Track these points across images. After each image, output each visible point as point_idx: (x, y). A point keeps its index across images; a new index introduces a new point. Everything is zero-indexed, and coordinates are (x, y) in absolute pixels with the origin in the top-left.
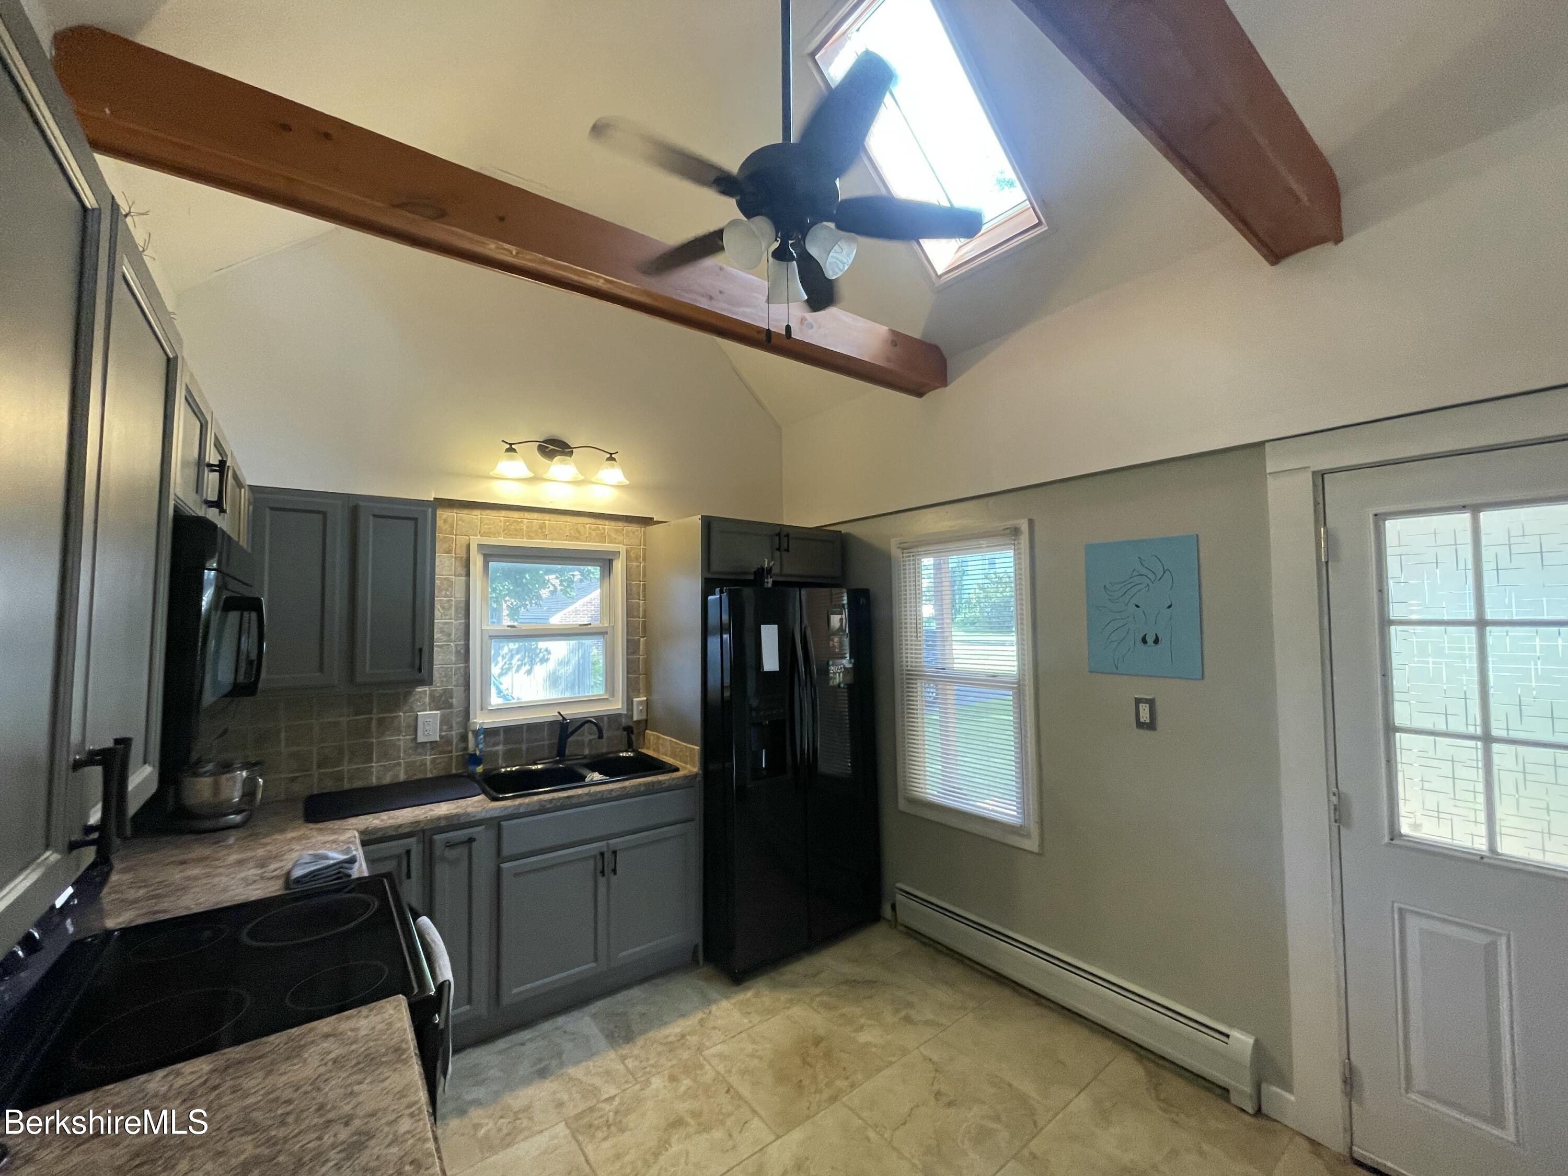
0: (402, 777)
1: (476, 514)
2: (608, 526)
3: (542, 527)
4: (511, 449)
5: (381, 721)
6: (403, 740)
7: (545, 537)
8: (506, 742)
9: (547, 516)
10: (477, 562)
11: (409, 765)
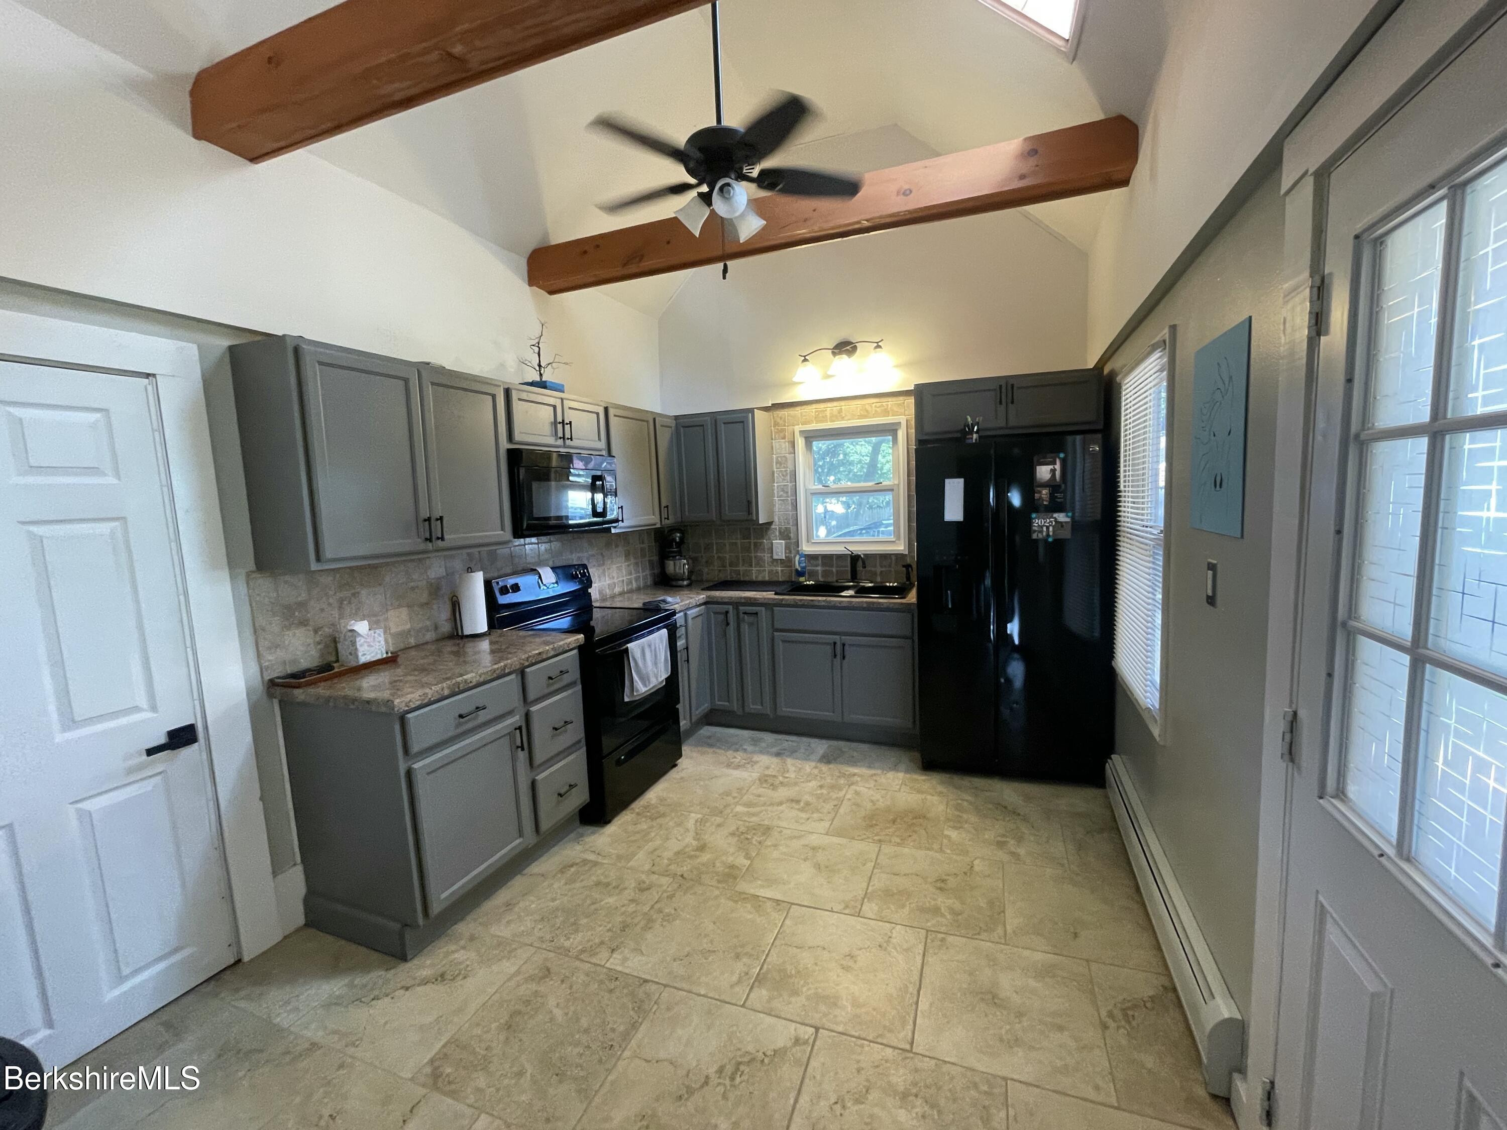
0: (767, 579)
1: (798, 411)
2: (891, 402)
3: (840, 411)
4: (805, 360)
5: (755, 544)
6: (766, 556)
7: (843, 419)
8: (823, 565)
9: (843, 403)
10: (800, 442)
11: (770, 572)
